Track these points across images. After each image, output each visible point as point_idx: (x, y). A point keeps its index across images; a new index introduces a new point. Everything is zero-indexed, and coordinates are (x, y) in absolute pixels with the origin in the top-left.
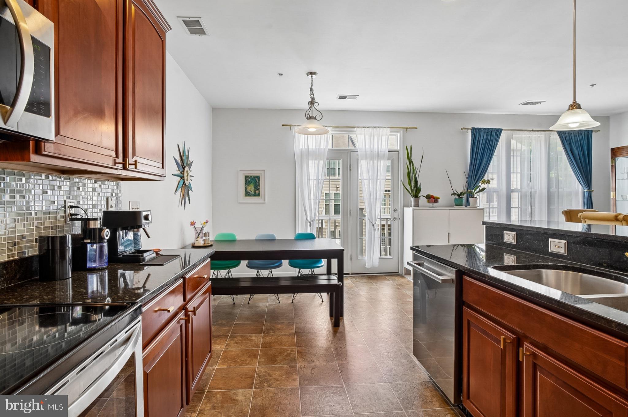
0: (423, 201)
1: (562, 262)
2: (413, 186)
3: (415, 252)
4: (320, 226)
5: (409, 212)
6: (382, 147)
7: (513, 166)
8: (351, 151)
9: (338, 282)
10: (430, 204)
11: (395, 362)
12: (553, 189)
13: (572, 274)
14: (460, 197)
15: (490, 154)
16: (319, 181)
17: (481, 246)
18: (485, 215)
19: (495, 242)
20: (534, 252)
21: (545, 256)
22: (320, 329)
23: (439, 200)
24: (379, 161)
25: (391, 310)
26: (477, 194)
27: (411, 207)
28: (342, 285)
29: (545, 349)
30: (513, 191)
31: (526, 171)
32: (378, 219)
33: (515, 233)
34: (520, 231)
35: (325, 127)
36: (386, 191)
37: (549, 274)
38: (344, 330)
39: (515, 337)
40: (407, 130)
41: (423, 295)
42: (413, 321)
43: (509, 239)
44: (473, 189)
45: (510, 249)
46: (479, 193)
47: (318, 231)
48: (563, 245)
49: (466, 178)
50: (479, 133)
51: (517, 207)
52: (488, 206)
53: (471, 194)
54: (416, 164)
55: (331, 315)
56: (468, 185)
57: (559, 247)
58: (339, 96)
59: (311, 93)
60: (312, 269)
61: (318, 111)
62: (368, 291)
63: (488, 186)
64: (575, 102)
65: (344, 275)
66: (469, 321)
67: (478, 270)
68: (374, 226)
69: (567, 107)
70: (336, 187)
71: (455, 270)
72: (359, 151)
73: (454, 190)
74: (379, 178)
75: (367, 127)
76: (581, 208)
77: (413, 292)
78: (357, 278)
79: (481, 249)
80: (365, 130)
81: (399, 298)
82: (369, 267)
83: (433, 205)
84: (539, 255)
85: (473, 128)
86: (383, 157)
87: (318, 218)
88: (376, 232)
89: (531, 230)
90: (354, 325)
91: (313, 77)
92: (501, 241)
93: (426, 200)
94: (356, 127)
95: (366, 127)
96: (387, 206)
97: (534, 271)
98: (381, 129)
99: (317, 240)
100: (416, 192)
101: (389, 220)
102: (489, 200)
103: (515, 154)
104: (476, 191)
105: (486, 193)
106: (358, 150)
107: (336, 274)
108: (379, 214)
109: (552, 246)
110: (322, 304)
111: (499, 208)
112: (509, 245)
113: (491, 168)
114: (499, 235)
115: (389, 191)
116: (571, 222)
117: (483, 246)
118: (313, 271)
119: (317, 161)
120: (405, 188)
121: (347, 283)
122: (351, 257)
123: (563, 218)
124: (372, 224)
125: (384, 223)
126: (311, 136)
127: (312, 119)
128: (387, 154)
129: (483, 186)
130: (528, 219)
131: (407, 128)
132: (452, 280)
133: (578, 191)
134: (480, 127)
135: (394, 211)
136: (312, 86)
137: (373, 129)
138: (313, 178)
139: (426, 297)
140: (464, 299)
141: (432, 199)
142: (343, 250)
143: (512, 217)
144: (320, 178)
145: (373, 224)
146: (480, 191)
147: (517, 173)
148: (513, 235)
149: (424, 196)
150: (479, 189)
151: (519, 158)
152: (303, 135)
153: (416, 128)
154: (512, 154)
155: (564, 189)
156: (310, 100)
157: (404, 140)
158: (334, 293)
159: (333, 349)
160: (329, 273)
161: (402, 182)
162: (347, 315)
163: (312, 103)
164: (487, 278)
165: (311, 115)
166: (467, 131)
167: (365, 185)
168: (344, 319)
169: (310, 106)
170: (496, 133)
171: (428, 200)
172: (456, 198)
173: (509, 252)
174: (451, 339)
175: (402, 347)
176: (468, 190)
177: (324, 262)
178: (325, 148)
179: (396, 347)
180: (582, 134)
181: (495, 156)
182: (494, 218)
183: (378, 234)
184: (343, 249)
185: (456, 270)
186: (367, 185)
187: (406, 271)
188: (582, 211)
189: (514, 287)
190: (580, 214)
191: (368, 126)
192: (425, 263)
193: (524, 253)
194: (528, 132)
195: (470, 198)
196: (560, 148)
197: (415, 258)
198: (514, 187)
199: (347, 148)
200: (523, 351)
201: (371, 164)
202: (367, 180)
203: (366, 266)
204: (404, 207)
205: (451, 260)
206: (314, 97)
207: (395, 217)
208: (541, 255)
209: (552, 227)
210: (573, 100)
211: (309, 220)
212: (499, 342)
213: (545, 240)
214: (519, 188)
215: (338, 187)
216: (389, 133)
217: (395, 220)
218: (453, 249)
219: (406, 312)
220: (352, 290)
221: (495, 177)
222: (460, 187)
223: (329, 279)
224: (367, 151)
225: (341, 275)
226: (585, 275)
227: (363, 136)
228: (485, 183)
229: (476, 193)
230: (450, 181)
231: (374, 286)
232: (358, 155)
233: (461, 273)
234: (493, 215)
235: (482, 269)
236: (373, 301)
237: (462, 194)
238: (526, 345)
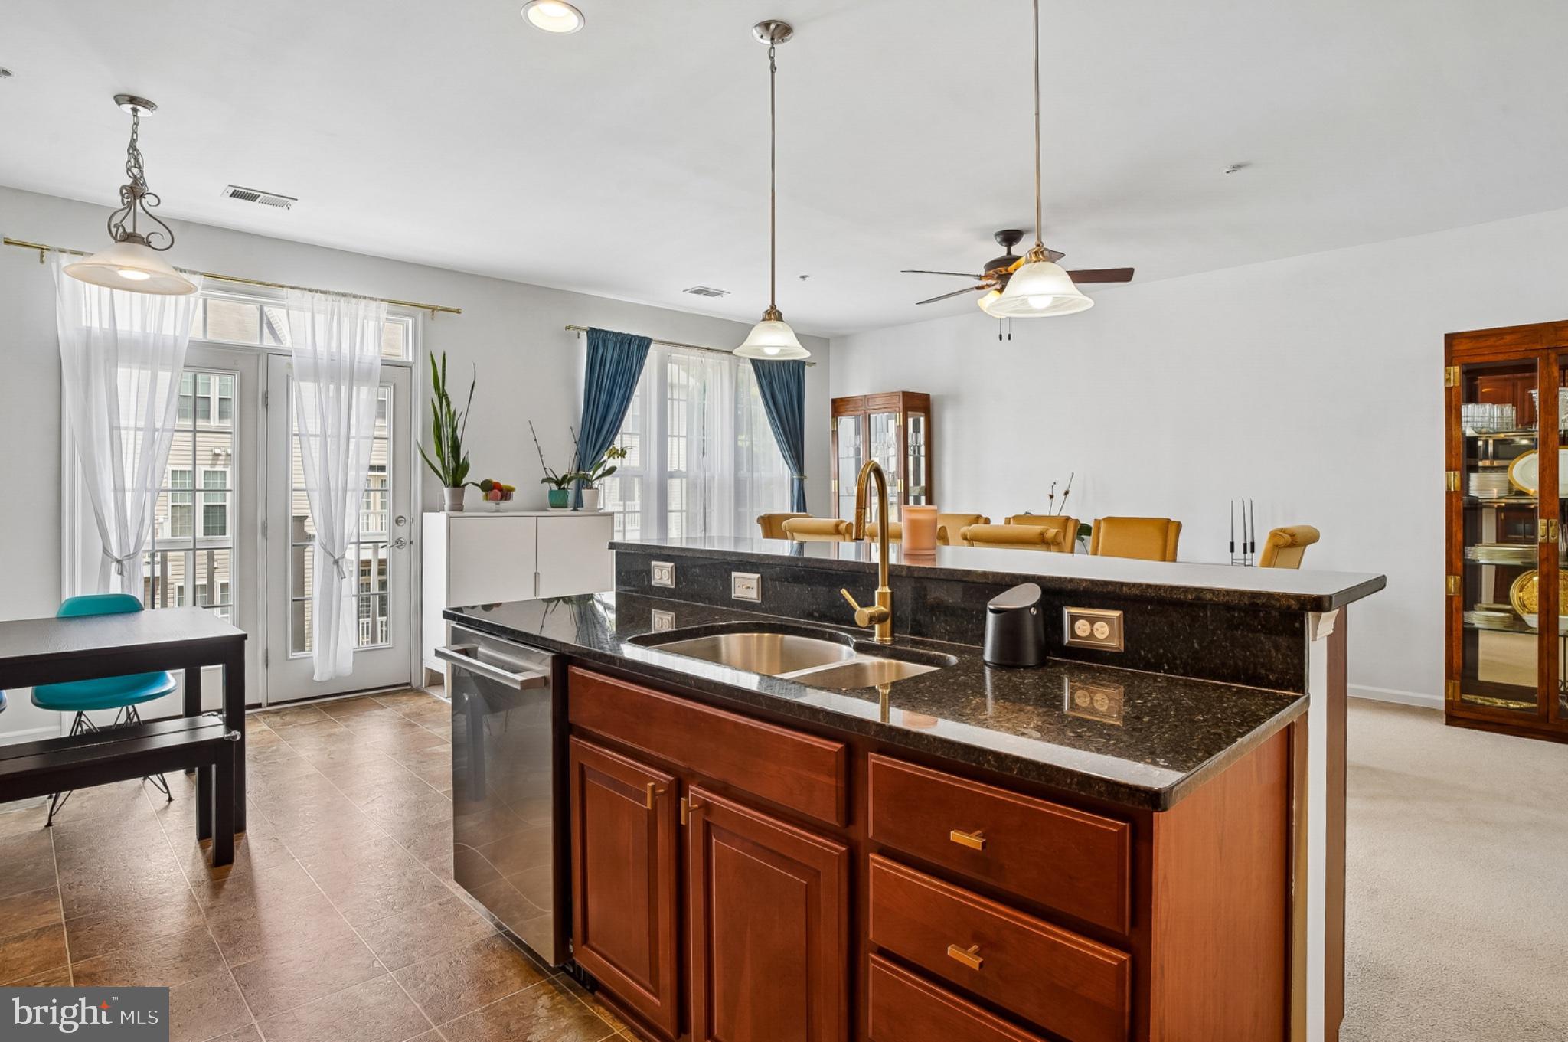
0: (473, 495)
1: (753, 617)
2: (448, 457)
3: (454, 624)
4: (158, 573)
5: (436, 525)
6: (365, 349)
7: (673, 420)
8: (270, 353)
9: (228, 732)
10: (492, 505)
11: (406, 914)
12: (742, 472)
13: (768, 637)
14: (562, 486)
15: (626, 390)
16: (157, 433)
17: (607, 598)
18: (615, 528)
19: (634, 586)
20: (707, 602)
21: (725, 608)
22: (165, 885)
23: (514, 494)
24: (355, 388)
25: (391, 783)
26: (598, 482)
27: (443, 510)
28: (240, 739)
29: (725, 790)
30: (672, 475)
31: (695, 434)
32: (350, 546)
33: (672, 564)
34: (684, 561)
35: (181, 271)
36: (372, 468)
37: (731, 643)
38: (249, 867)
39: (671, 778)
40: (433, 315)
41: (475, 728)
42: (452, 801)
43: (661, 578)
44: (589, 470)
45: (663, 598)
46: (602, 479)
47: (150, 588)
48: (754, 584)
49: (575, 442)
50: (604, 341)
51: (679, 509)
52: (621, 509)
53: (585, 481)
54: (458, 403)
55: (203, 834)
56: (580, 460)
57: (748, 588)
58: (233, 189)
59: (129, 161)
60: (130, 707)
61: (156, 219)
62: (323, 745)
63: (622, 463)
64: (773, 307)
65: (247, 712)
66: (582, 766)
67: (599, 648)
68: (340, 563)
69: (761, 314)
70: (211, 453)
71: (550, 655)
72: (293, 354)
73: (548, 471)
74: (353, 432)
75: (322, 292)
76: (787, 511)
77: (451, 727)
78: (287, 714)
79: (606, 607)
80: (315, 299)
81: (415, 751)
82: (326, 678)
83: (498, 506)
84: (715, 607)
85: (591, 328)
86: (366, 377)
87: (150, 548)
88: (344, 580)
89: (701, 556)
90: (283, 847)
91: (139, 114)
92: (646, 583)
93: (481, 493)
94: (287, 287)
95: (317, 292)
96: (375, 509)
97: (707, 639)
98: (363, 302)
99: (146, 614)
100: (456, 473)
101: (382, 547)
102: (625, 495)
103: (676, 396)
104: (596, 473)
105: (618, 479)
106: (291, 352)
107: (220, 711)
108: (355, 532)
109: (737, 586)
110: (167, 807)
111: (644, 512)
112: (662, 590)
113: (629, 422)
114: (642, 572)
115: (382, 468)
116: (772, 538)
117: (610, 598)
118: (135, 711)
119: (149, 372)
120: (426, 462)
121: (255, 731)
122: (267, 657)
123: (758, 529)
124: (332, 559)
125: (367, 554)
126: (127, 293)
127: (135, 242)
128: (379, 371)
129: (611, 463)
130: (699, 535)
131: (434, 309)
132: (545, 679)
133: (784, 477)
134: (606, 329)
135: (397, 522)
136: (133, 141)
137: (338, 298)
138: (132, 424)
139: (485, 734)
140: (572, 719)
141: (495, 491)
142: (245, 637)
143: (669, 531)
144: (159, 425)
145: (336, 558)
146: (605, 474)
147: (679, 436)
148: (670, 569)
149: (476, 485)
150: (604, 470)
151: (683, 405)
152: (95, 287)
153: (458, 311)
154: (669, 396)
155: (762, 473)
156: (129, 181)
157: (424, 339)
158: (214, 766)
159: (213, 930)
160: (192, 707)
161: (419, 446)
162: (259, 824)
163: (135, 191)
164: (618, 664)
165: (129, 230)
166: (579, 334)
167: (313, 451)
168: (247, 838)
169: (126, 201)
170: (639, 346)
171: (487, 495)
172: (553, 489)
173: (662, 607)
174: (544, 822)
175: (424, 873)
176: (578, 470)
177: (174, 679)
178: (177, 334)
179: (409, 875)
180: (789, 367)
181: (637, 396)
182: (633, 535)
183: (350, 584)
184: (244, 633)
185: (554, 654)
186: (318, 450)
187: (431, 676)
188: (788, 517)
189: (669, 676)
190: (785, 523)
191: (323, 289)
192: (480, 649)
193: (690, 605)
194: (700, 351)
195: (584, 488)
196: (755, 391)
197: (456, 637)
198: (672, 467)
199: (256, 343)
200: (687, 803)
201: (331, 394)
202: (318, 439)
203: (316, 677)
204: (424, 510)
205: (543, 635)
206: (142, 176)
207: (399, 539)
208: (719, 607)
209: (744, 549)
210: (770, 303)
211: (116, 554)
212: (642, 798)
213: (726, 575)
214: (683, 469)
215: (219, 455)
216: (384, 315)
217: (398, 547)
218: (546, 612)
219: (433, 780)
220: (269, 750)
221: (636, 442)
222: (563, 463)
223: (193, 729)
224: (319, 356)
225: (235, 711)
226: (788, 637)
227: (309, 315)
228: (616, 457)
229: (595, 479)
230: (539, 448)
231: (340, 729)
232: (290, 365)
233: (564, 660)
234: (633, 528)
235: (607, 646)
236: (337, 771)
237: (566, 480)
238: (693, 791)
